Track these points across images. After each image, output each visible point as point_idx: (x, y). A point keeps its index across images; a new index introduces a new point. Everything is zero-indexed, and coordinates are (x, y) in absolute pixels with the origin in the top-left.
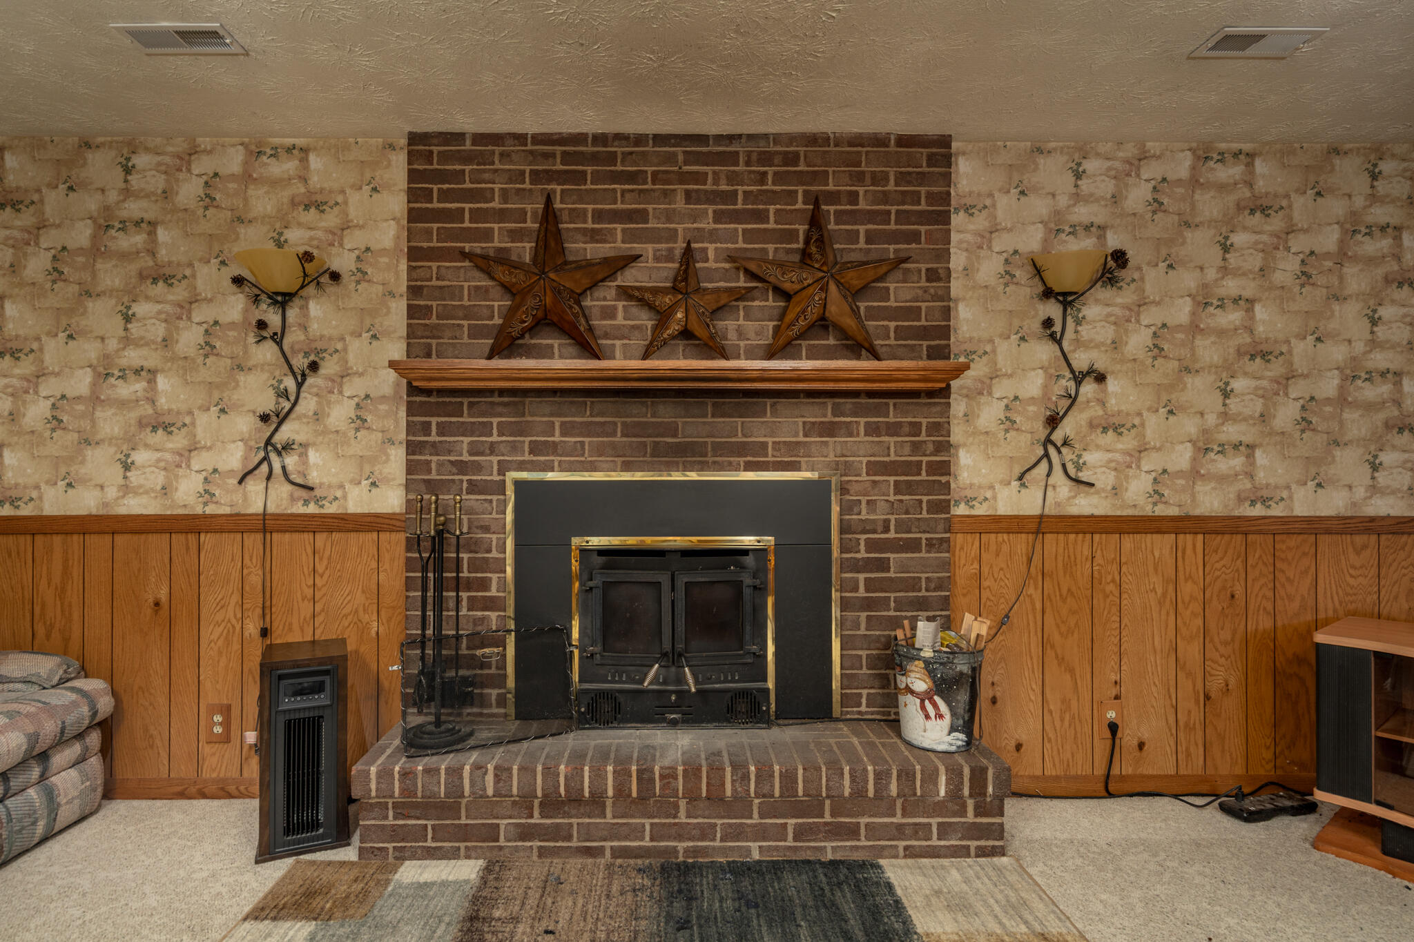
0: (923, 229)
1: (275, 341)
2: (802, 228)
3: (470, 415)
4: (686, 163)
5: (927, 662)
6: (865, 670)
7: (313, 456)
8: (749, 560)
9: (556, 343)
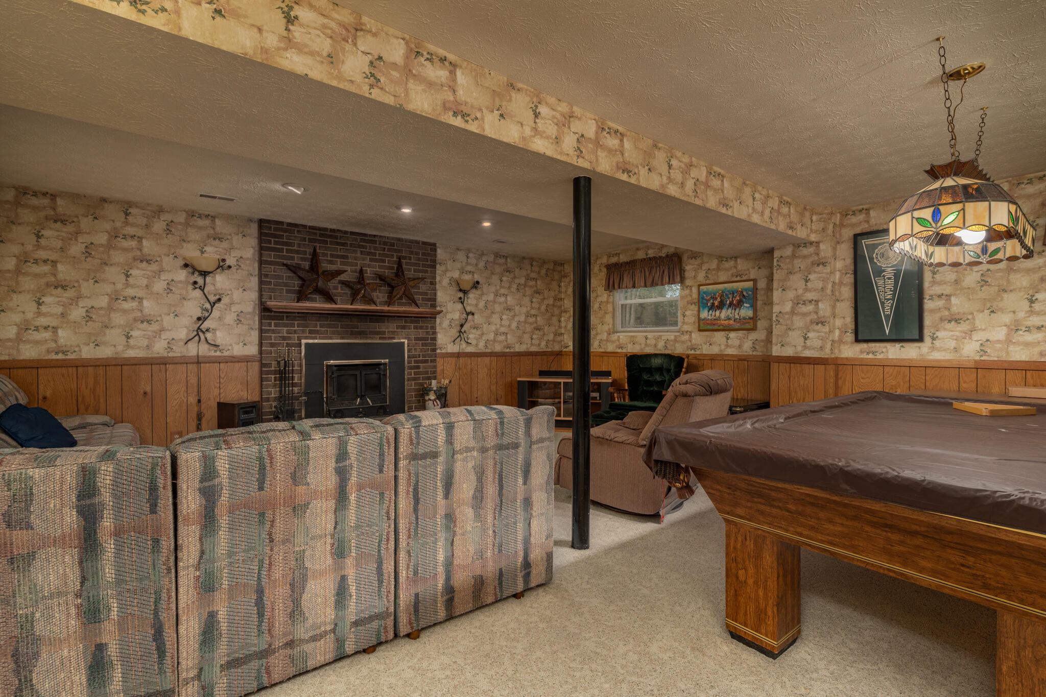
0: (429, 269)
1: (201, 289)
2: (396, 266)
3: (287, 320)
4: (361, 242)
5: (434, 391)
6: (414, 399)
7: (218, 333)
8: (382, 367)
9: (318, 297)
